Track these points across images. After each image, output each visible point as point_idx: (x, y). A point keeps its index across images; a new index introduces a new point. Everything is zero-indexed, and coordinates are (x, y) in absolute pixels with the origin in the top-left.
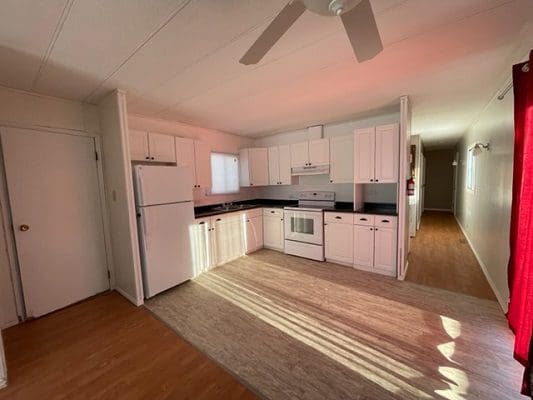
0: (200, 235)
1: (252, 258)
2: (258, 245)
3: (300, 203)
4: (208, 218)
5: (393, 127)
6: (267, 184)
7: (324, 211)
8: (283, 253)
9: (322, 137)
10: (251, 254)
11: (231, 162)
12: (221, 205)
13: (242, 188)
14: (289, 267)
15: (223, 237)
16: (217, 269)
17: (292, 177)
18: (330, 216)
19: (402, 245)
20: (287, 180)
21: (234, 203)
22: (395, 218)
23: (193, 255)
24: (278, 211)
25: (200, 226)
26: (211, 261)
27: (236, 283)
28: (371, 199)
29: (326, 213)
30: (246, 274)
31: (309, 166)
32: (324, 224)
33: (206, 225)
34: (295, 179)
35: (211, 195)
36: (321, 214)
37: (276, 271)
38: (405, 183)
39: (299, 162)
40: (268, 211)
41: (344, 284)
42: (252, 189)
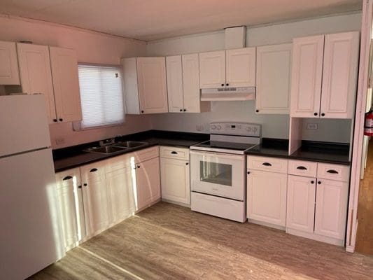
0: (65, 195)
1: (144, 220)
2: (153, 199)
3: (212, 138)
4: (77, 169)
5: (351, 36)
6: (164, 110)
7: (246, 154)
8: (188, 210)
9: (245, 46)
10: (143, 212)
11: (111, 79)
12: (96, 144)
13: (127, 116)
14: (199, 234)
15: (101, 195)
16: (94, 241)
17: (201, 102)
18: (255, 162)
19: (354, 206)
20: (194, 107)
21: (117, 139)
22: (347, 168)
23: (55, 226)
24: (182, 153)
25: (65, 183)
26: (84, 232)
27: (122, 265)
28: (311, 137)
29: (250, 158)
30: (138, 248)
31: (226, 88)
32: (246, 173)
33: (75, 179)
34: (205, 106)
35: (81, 129)
36: (242, 158)
37: (179, 242)
38: (363, 116)
39: (212, 81)
40: (166, 150)
41: (275, 260)
42: (143, 117)
